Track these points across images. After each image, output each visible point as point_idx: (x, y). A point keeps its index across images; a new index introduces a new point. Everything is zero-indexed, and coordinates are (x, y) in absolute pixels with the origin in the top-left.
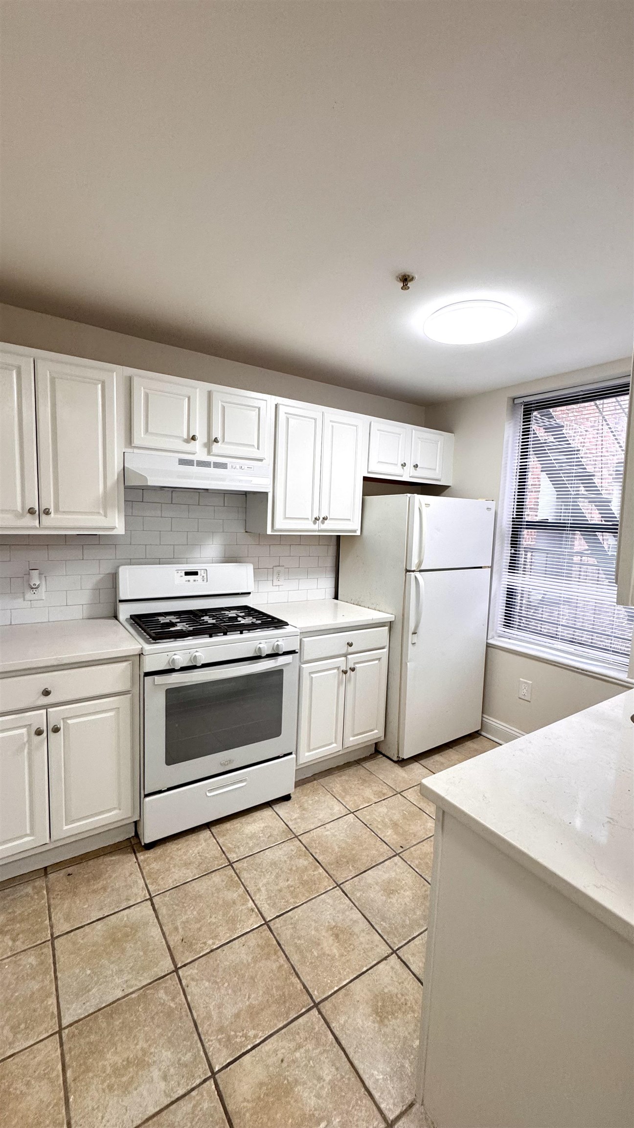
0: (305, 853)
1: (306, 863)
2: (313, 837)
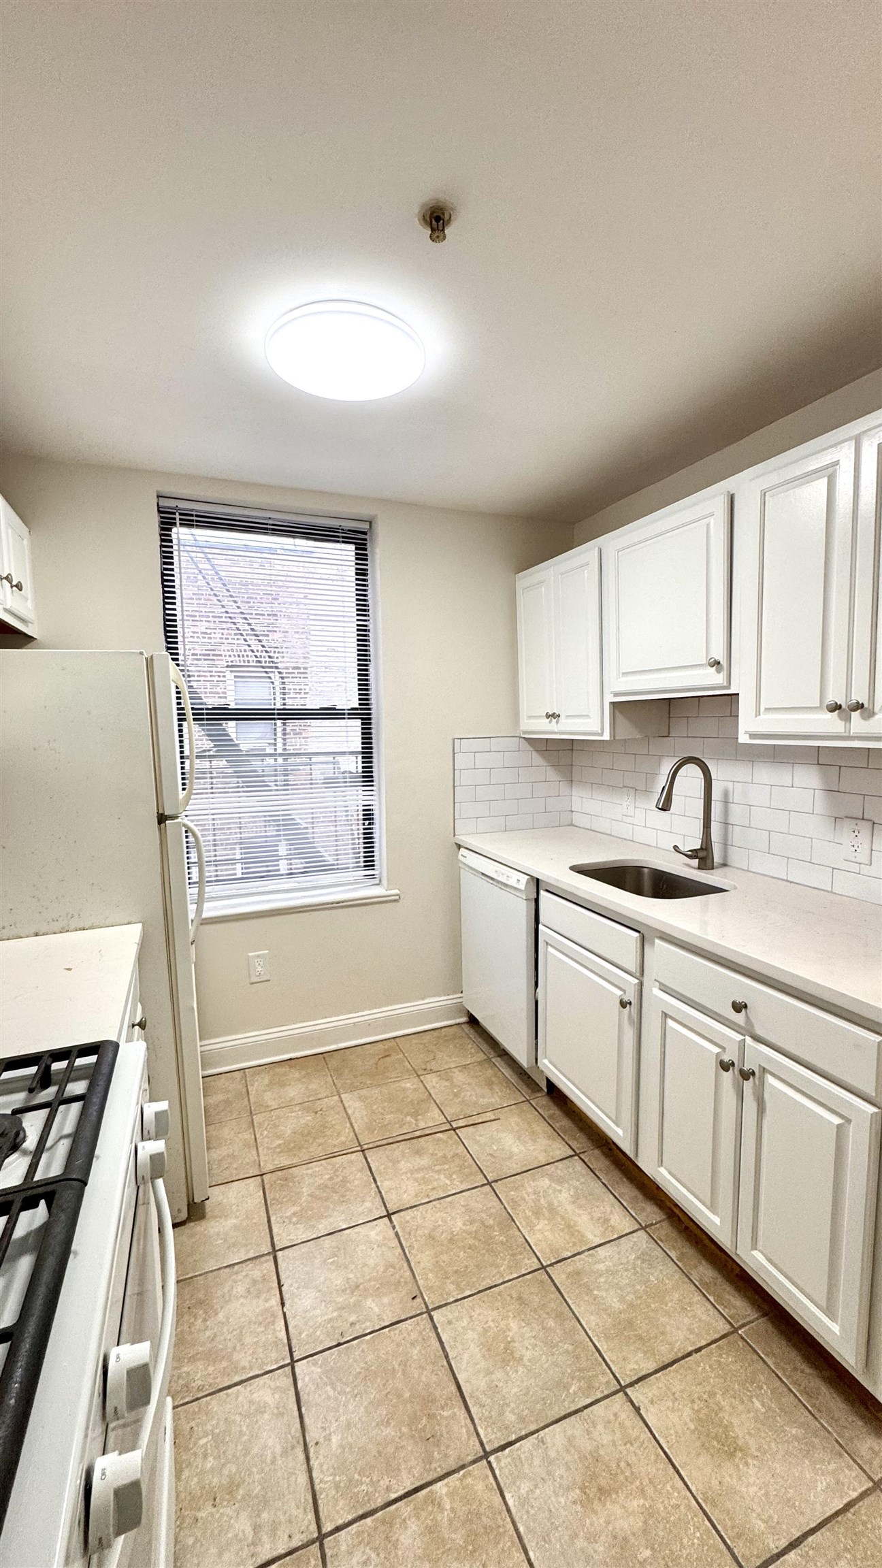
0: (383, 1522)
1: (413, 1525)
2: (337, 1486)
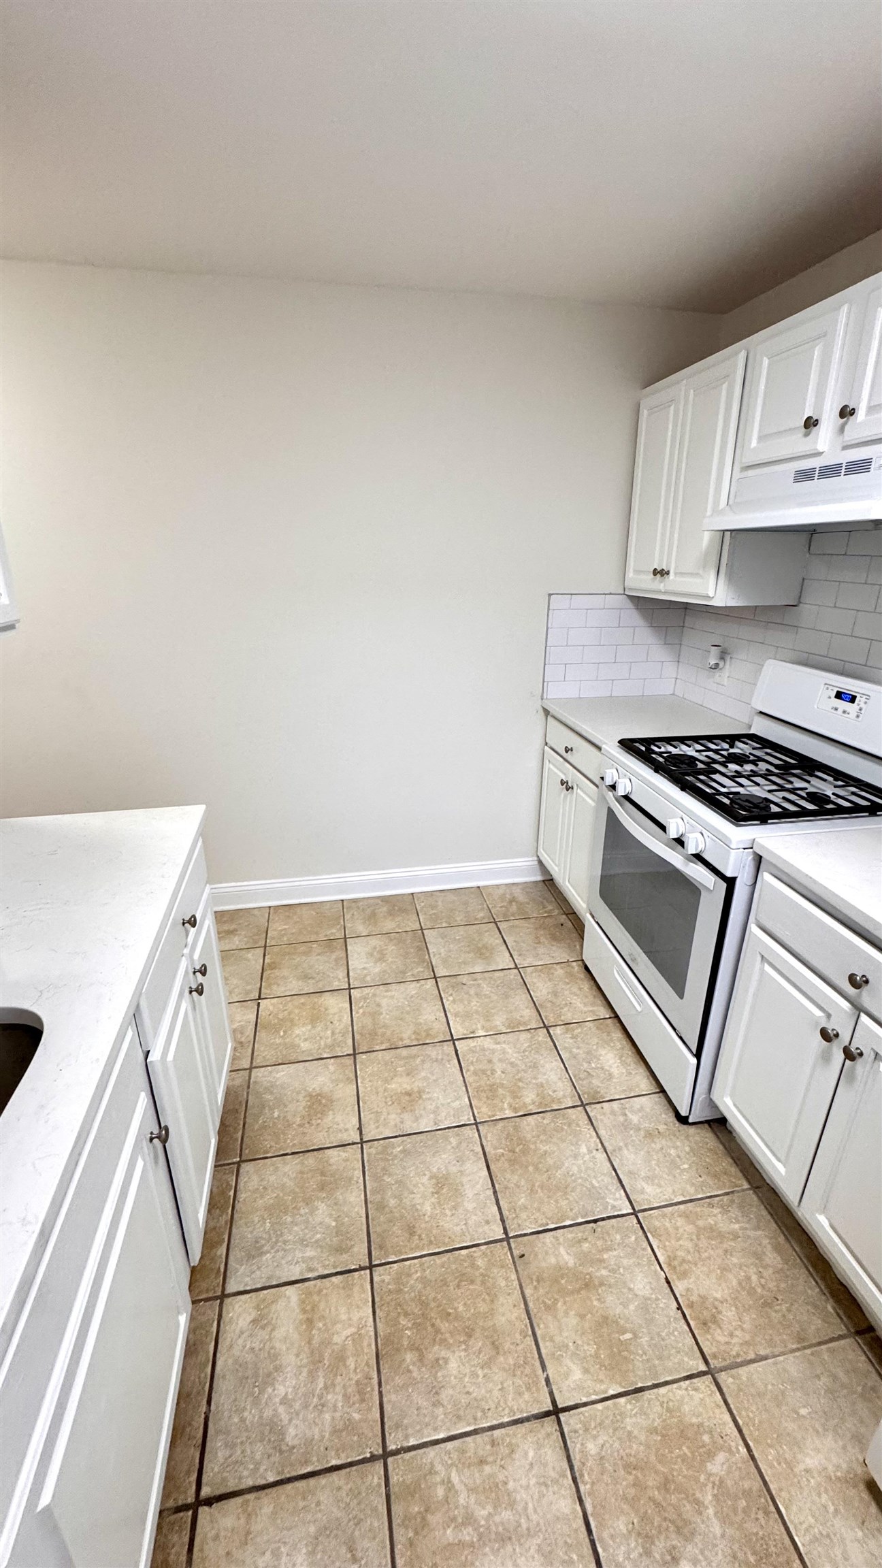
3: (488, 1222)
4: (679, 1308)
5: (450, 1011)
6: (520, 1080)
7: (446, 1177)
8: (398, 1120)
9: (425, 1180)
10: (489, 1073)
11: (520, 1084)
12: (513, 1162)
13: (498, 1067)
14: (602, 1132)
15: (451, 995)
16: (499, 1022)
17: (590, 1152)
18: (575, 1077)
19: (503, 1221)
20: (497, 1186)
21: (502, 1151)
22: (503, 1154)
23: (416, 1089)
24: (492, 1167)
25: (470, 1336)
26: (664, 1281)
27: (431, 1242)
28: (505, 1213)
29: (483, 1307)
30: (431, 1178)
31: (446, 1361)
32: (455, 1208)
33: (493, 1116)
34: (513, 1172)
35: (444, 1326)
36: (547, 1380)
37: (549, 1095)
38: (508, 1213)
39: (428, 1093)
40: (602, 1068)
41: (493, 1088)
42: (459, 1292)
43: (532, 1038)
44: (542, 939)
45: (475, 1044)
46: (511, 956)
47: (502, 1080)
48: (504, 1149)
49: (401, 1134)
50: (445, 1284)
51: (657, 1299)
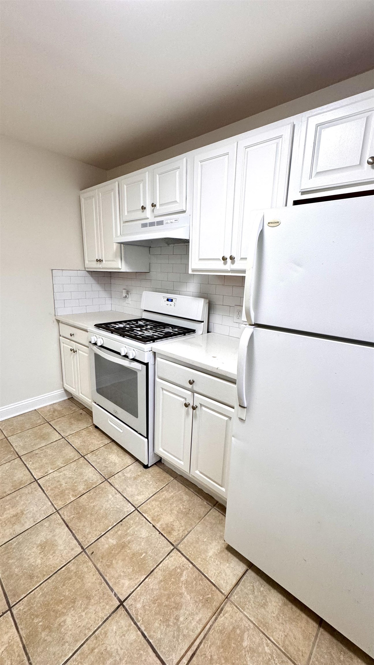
3: (72, 549)
4: (160, 533)
5: (31, 469)
6: (75, 483)
7: (46, 542)
8: (11, 530)
9: (34, 549)
10: (59, 487)
11: (76, 484)
12: (79, 518)
13: (63, 482)
14: (116, 486)
15: (31, 461)
16: (59, 463)
17: (113, 496)
18: (100, 470)
19: (80, 544)
20: (74, 532)
21: (73, 516)
22: (74, 517)
23: (19, 512)
24: (70, 525)
25: (74, 602)
26: (152, 527)
27: (44, 575)
28: (80, 540)
29: (78, 586)
30: (38, 547)
31: (64, 621)
32: (54, 553)
33: (65, 504)
34: (80, 522)
35: (60, 607)
36: (115, 595)
37: (90, 483)
38: (82, 540)
39: (27, 510)
40: (111, 462)
41: (62, 493)
42: (64, 587)
43: (77, 463)
44: (73, 422)
45: (49, 477)
46: (59, 434)
47: (67, 486)
48: (74, 515)
49: (15, 536)
50: (56, 588)
51: (151, 535)
